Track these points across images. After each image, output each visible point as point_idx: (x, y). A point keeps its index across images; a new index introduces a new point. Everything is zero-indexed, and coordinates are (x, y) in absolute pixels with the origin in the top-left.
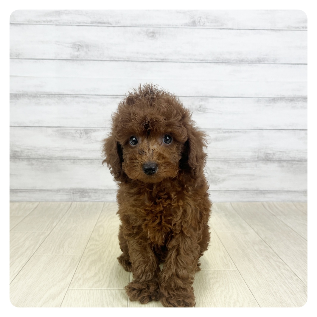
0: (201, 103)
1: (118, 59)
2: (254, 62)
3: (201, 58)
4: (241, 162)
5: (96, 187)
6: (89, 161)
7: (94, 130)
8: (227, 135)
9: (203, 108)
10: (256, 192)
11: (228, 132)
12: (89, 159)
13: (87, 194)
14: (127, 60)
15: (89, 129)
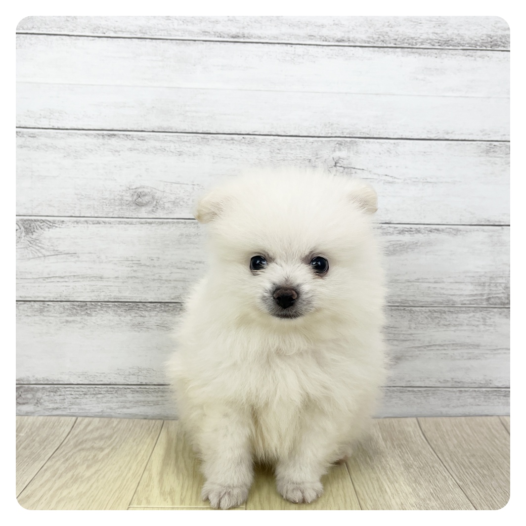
0: (337, 154)
1: (115, 32)
2: (478, 48)
3: (339, 35)
4: (445, 312)
5: (55, 377)
6: (36, 305)
7: (50, 222)
8: (407, 238)
9: (344, 168)
10: (484, 389)
11: (410, 231)
12: (34, 301)
13: (29, 396)
14: (139, 36)
15: (35, 221)
